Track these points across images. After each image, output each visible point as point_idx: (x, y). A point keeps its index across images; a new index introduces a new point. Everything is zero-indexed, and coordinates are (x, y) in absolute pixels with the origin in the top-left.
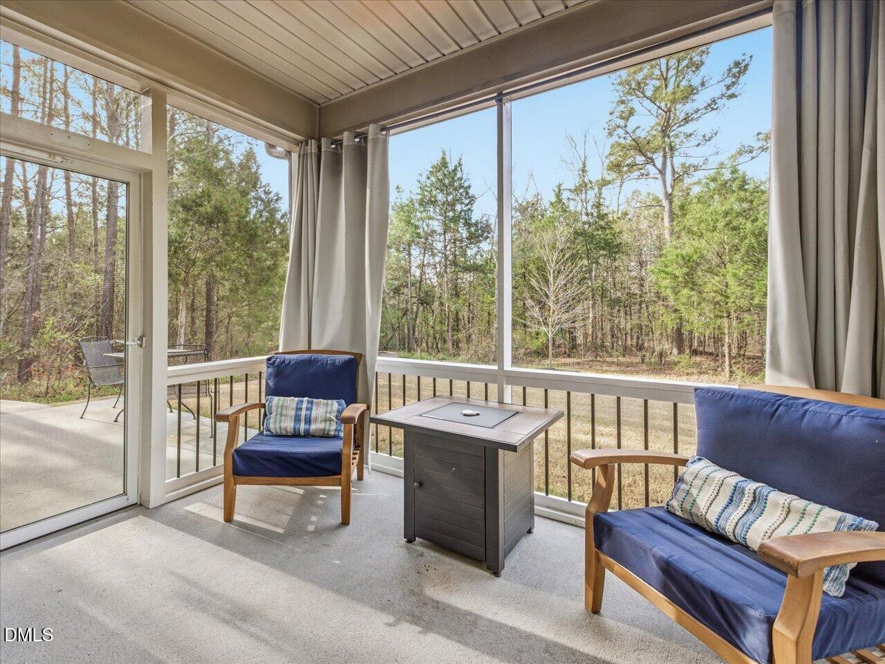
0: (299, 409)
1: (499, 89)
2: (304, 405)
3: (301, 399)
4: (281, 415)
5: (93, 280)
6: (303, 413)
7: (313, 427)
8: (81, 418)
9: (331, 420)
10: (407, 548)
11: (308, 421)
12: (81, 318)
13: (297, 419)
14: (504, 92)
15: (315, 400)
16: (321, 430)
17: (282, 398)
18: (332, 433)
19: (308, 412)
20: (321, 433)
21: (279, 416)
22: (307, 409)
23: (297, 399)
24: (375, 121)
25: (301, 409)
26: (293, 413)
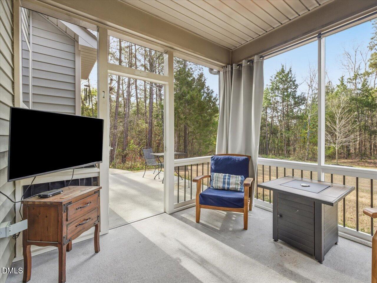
0: (224, 179)
1: (319, 32)
2: (227, 177)
3: (225, 174)
4: (217, 181)
5: (145, 126)
6: (226, 180)
7: (231, 187)
8: (143, 177)
9: (238, 184)
10: (275, 244)
11: (229, 184)
12: (141, 140)
13: (224, 183)
14: (322, 33)
15: (231, 175)
16: (234, 188)
17: (218, 174)
18: (239, 190)
19: (229, 180)
20: (234, 189)
21: (216, 181)
22: (228, 179)
23: (224, 174)
24: (257, 54)
25: (225, 179)
26: (222, 180)
